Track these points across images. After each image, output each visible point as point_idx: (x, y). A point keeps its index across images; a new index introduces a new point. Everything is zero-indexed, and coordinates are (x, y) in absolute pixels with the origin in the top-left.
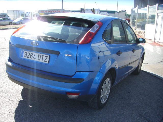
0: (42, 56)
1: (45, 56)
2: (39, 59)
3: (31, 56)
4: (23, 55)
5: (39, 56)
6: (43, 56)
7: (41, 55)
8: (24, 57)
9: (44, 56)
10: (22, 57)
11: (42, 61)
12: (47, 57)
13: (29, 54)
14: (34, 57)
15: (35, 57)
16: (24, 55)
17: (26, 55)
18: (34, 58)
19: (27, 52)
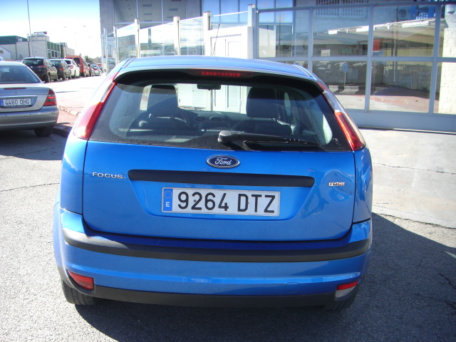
0: (253, 196)
1: (263, 196)
2: (243, 207)
3: (207, 201)
4: (171, 204)
5: (243, 199)
6: (257, 196)
7: (249, 194)
8: (176, 209)
9: (260, 196)
10: (170, 208)
11: (256, 211)
12: (273, 197)
13: (197, 197)
14: (223, 205)
15: (226, 204)
16: (176, 202)
17: (187, 201)
18: (220, 207)
19: (190, 192)
